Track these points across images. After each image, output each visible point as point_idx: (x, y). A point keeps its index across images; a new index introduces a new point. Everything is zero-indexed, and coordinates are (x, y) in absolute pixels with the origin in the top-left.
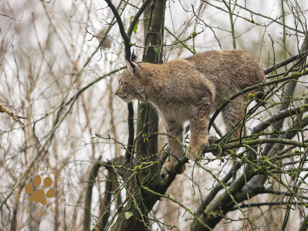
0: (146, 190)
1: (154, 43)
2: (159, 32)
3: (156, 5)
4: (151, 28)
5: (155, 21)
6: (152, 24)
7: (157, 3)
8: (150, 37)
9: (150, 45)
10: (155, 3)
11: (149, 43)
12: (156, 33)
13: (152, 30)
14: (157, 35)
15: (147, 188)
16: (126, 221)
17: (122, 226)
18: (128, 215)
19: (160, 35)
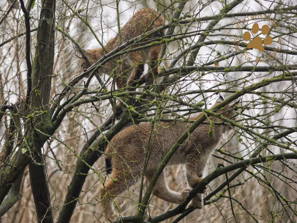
0: (39, 132)
1: (47, 16)
2: (51, 8)
4: (45, 5)
5: (48, 0)
6: (46, 1)
8: (44, 12)
9: (44, 18)
11: (43, 17)
12: (49, 9)
13: (46, 7)
14: (49, 10)
15: (39, 130)
16: (22, 155)
17: (19, 159)
18: (24, 151)
19: (52, 11)
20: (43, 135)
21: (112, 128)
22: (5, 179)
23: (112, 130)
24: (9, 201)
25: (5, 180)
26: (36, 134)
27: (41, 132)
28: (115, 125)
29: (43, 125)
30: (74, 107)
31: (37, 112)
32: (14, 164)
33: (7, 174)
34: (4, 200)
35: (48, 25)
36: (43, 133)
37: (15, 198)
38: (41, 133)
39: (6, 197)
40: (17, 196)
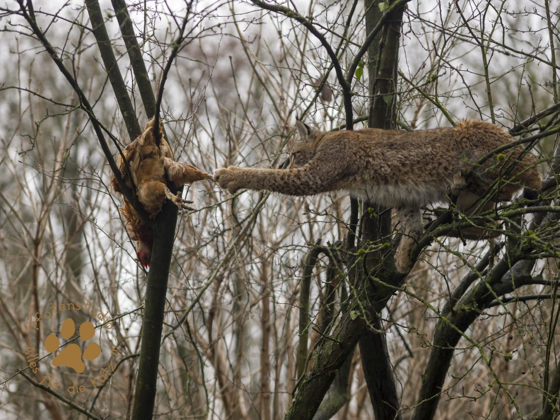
0: (377, 282)
1: (385, 91)
2: (390, 77)
3: (386, 43)
4: (380, 73)
5: (385, 64)
6: (381, 67)
7: (387, 40)
8: (379, 84)
9: (379, 94)
10: (385, 41)
11: (377, 92)
12: (387, 79)
13: (382, 76)
14: (387, 81)
15: (377, 279)
16: (351, 322)
17: (347, 329)
18: (353, 315)
19: (392, 81)
20: (384, 286)
21: (489, 273)
22: (325, 363)
23: (490, 275)
24: (331, 403)
25: (326, 365)
26: (374, 287)
27: (381, 282)
28: (494, 267)
29: (383, 271)
30: (435, 238)
31: (373, 246)
32: (339, 338)
33: (327, 355)
34: (322, 402)
35: (386, 104)
36: (384, 283)
37: (341, 398)
38: (381, 284)
39: (326, 396)
40: (344, 394)
